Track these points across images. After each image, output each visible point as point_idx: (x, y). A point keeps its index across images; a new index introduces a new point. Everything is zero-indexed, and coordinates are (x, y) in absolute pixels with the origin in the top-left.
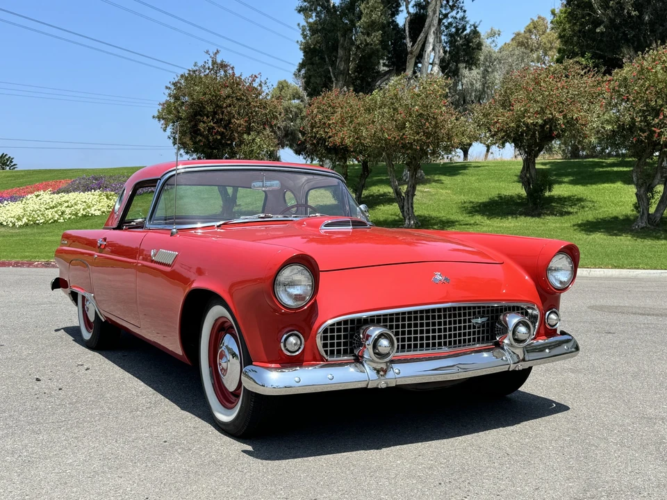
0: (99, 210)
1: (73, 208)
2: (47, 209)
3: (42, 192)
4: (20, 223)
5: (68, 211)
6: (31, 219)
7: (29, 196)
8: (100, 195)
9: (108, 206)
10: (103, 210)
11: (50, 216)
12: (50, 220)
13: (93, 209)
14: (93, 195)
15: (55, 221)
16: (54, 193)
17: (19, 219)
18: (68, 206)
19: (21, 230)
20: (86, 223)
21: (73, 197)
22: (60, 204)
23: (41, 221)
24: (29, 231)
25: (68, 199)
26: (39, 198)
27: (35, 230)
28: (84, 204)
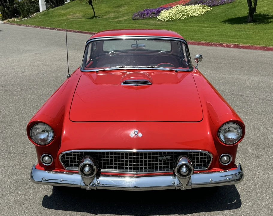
0: (197, 14)
1: (188, 13)
2: (178, 13)
3: (178, 5)
4: (166, 20)
5: (186, 14)
6: (171, 18)
7: (174, 7)
8: (200, 7)
9: (202, 12)
10: (199, 13)
11: (178, 17)
12: (177, 18)
13: (195, 13)
14: (198, 6)
15: (179, 19)
16: (183, 6)
17: (167, 18)
18: (186, 12)
19: (166, 23)
20: (191, 20)
21: (189, 7)
22: (184, 11)
23: (174, 19)
24: (169, 23)
25: (187, 8)
26: (177, 8)
27: (171, 23)
28: (192, 11)
